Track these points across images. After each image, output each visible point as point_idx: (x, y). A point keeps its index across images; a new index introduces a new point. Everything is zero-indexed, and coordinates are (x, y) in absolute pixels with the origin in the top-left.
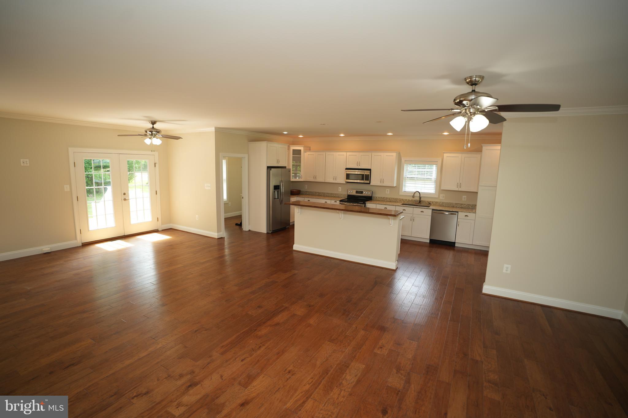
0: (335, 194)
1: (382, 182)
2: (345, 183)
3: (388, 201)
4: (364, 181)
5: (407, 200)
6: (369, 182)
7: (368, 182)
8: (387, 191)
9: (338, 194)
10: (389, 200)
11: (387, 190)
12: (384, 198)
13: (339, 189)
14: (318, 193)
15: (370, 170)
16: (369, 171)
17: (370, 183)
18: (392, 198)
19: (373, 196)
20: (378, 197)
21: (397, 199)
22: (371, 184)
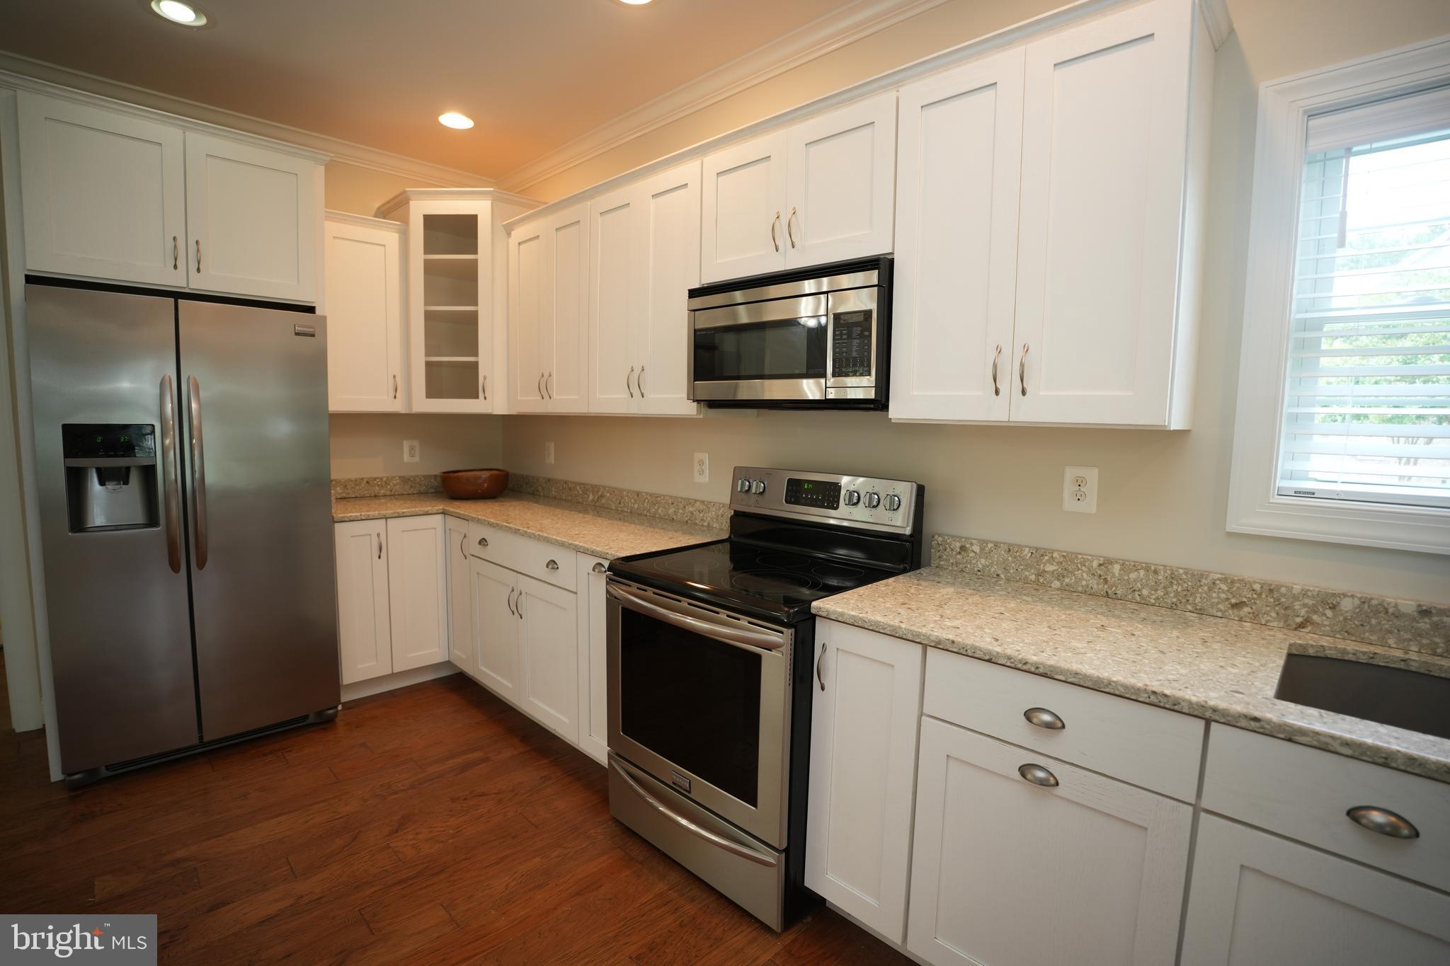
0: (675, 501)
1: (1009, 383)
2: (690, 409)
3: (1090, 593)
4: (831, 381)
5: (1347, 605)
6: (871, 395)
7: (860, 387)
8: (1068, 488)
9: (690, 502)
10: (1095, 584)
11: (1071, 473)
12: (1039, 554)
13: (696, 467)
14: (595, 488)
15: (883, 266)
16: (873, 277)
17: (880, 403)
18: (1128, 567)
19: (928, 527)
20: (983, 543)
21: (1199, 577)
22: (898, 410)
